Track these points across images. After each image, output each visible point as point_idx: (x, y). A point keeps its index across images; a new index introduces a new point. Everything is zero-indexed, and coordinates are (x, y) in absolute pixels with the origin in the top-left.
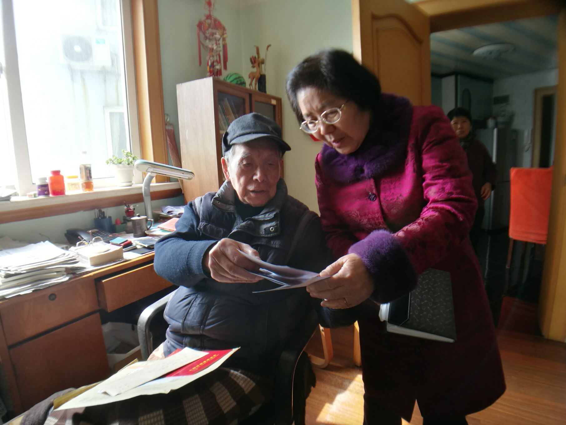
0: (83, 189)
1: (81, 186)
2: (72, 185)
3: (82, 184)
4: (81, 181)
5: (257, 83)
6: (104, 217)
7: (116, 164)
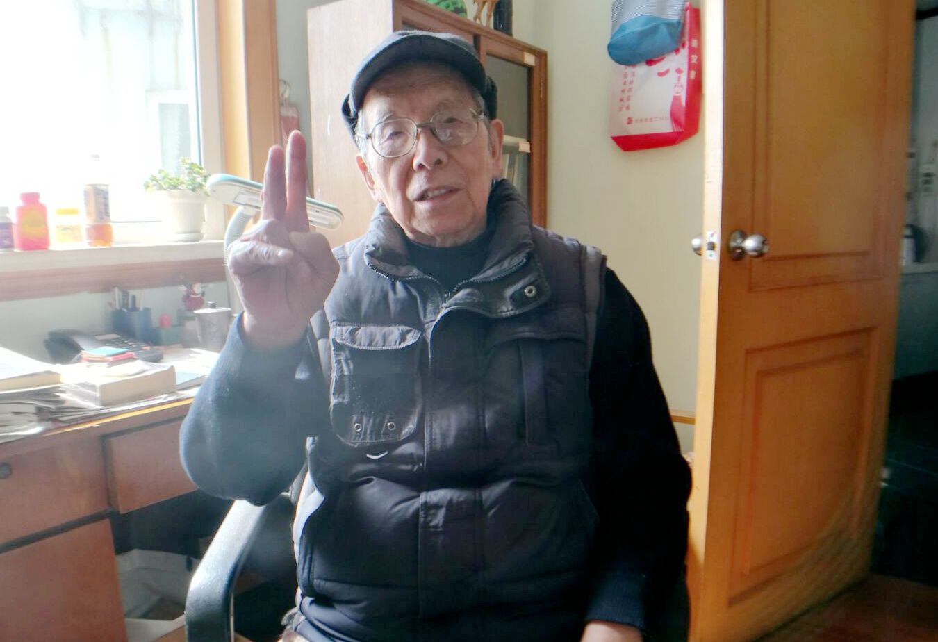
0: (90, 241)
1: (84, 234)
2: (65, 229)
3: (88, 230)
4: (84, 221)
5: (492, 14)
6: (134, 309)
7: (165, 190)
